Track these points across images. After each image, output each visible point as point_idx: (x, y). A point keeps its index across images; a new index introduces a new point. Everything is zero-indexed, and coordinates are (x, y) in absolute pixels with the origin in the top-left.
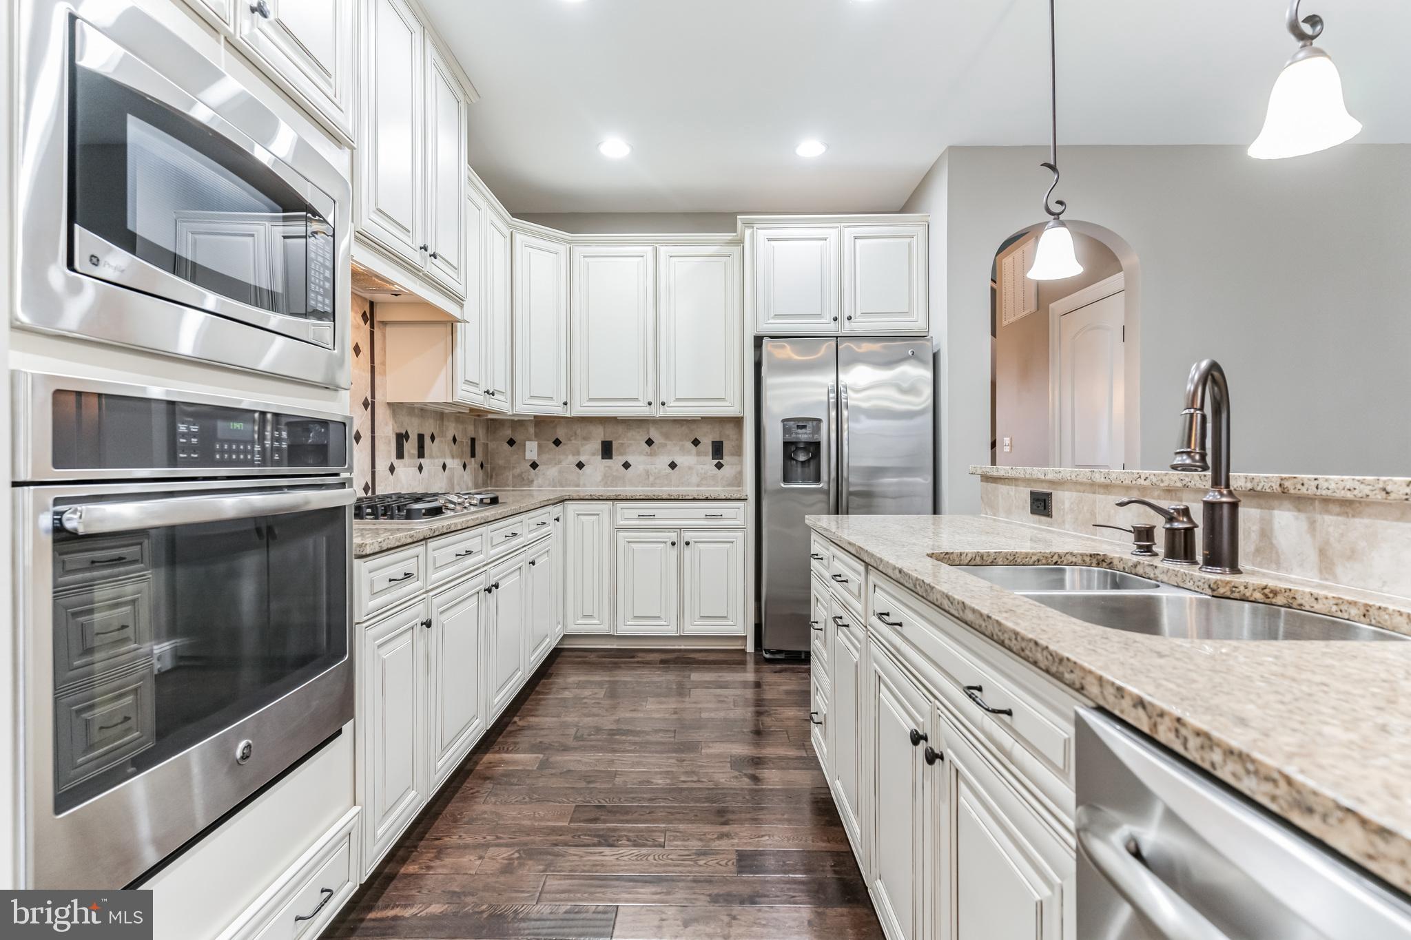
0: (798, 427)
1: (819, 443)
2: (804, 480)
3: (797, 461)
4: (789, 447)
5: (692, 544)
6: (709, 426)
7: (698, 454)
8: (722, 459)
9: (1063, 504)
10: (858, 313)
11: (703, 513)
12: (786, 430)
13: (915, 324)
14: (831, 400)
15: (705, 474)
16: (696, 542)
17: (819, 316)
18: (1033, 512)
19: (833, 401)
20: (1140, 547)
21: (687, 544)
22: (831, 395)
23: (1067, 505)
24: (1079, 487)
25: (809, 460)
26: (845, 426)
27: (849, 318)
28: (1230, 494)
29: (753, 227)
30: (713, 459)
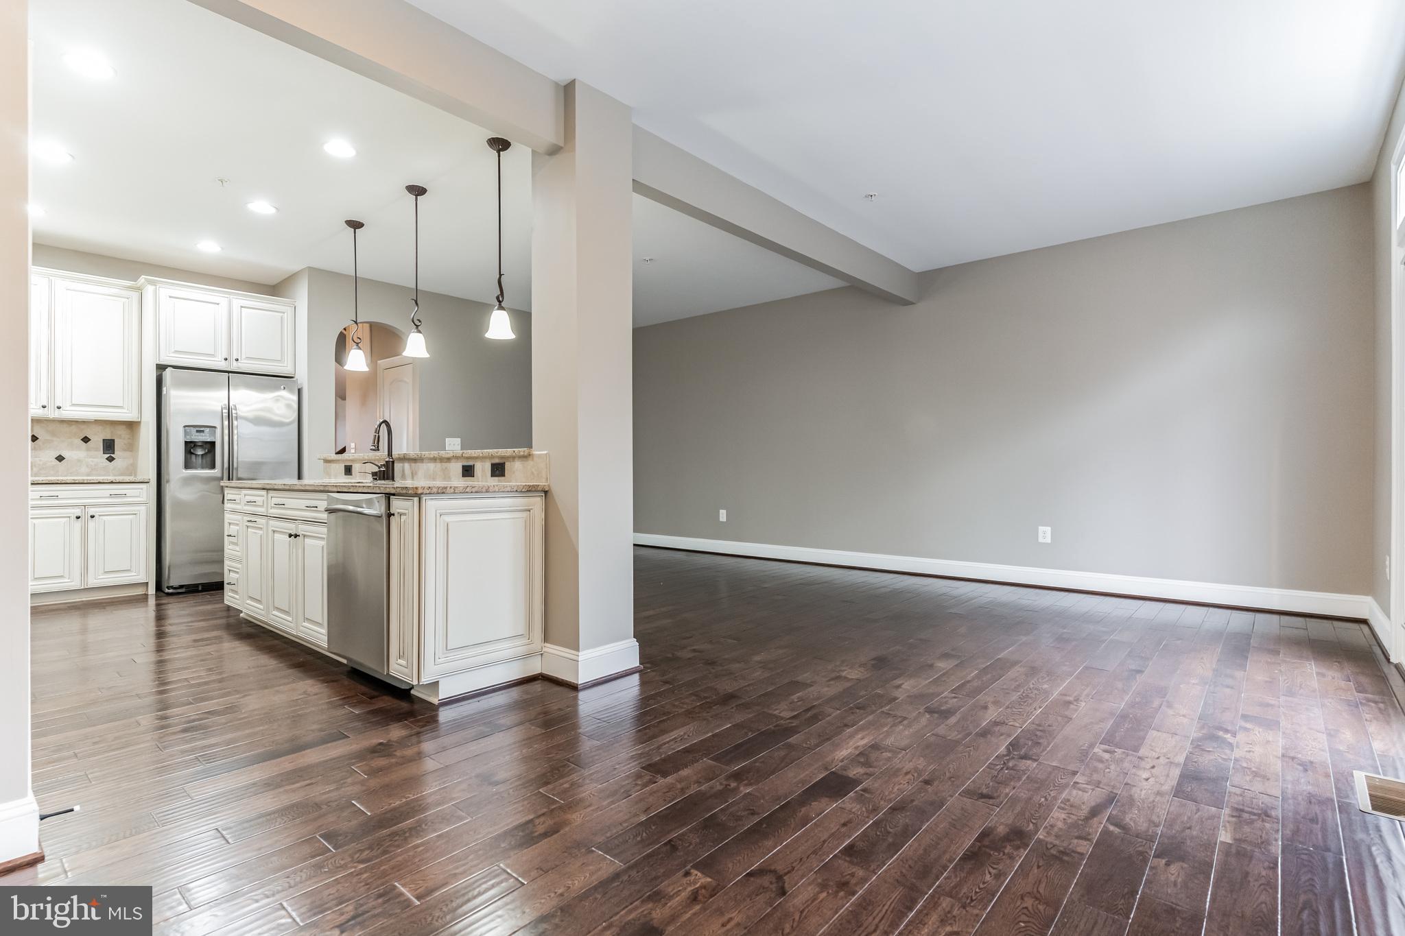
0: (197, 431)
1: (214, 442)
2: (203, 467)
3: (196, 455)
4: (190, 447)
5: (96, 517)
6: (101, 427)
7: (88, 450)
8: (114, 453)
9: (356, 469)
10: (244, 357)
11: (107, 493)
12: (186, 433)
13: (285, 369)
14: (224, 414)
15: (95, 465)
16: (100, 516)
17: (213, 355)
18: (345, 474)
19: (225, 415)
20: (373, 478)
21: (92, 517)
22: (224, 411)
25: (206, 454)
26: (235, 432)
27: (237, 360)
28: (392, 458)
29: (156, 285)
30: (104, 453)
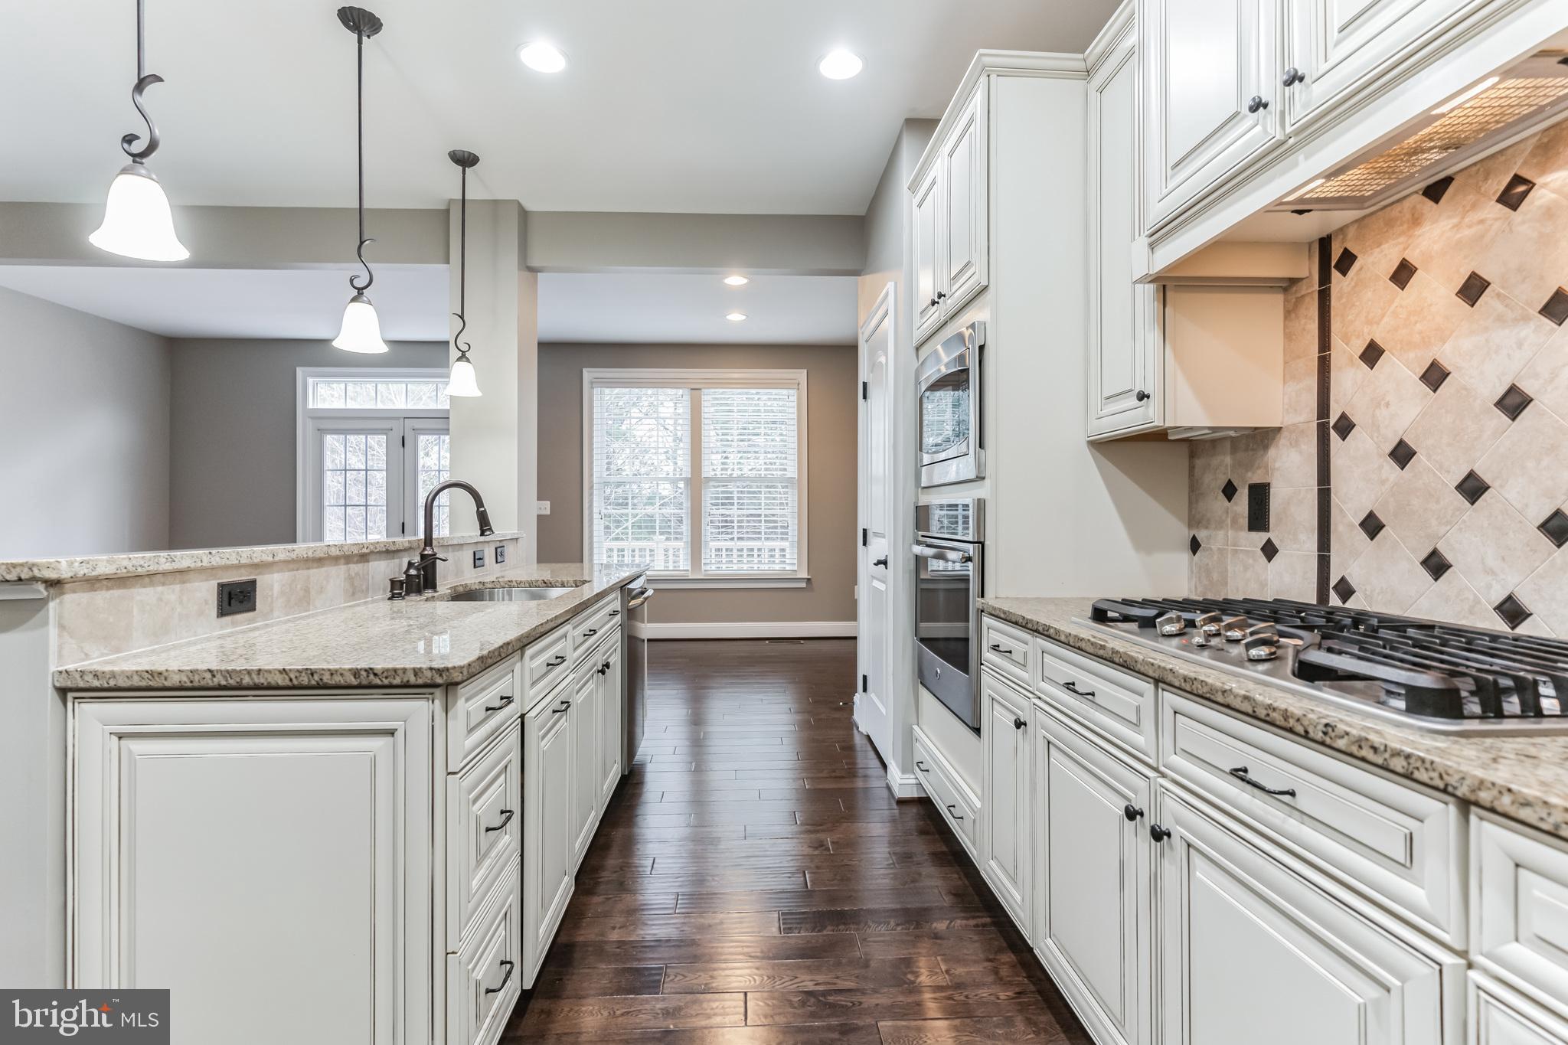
9: (272, 589)
18: (221, 613)
23: (277, 588)
24: (291, 566)
